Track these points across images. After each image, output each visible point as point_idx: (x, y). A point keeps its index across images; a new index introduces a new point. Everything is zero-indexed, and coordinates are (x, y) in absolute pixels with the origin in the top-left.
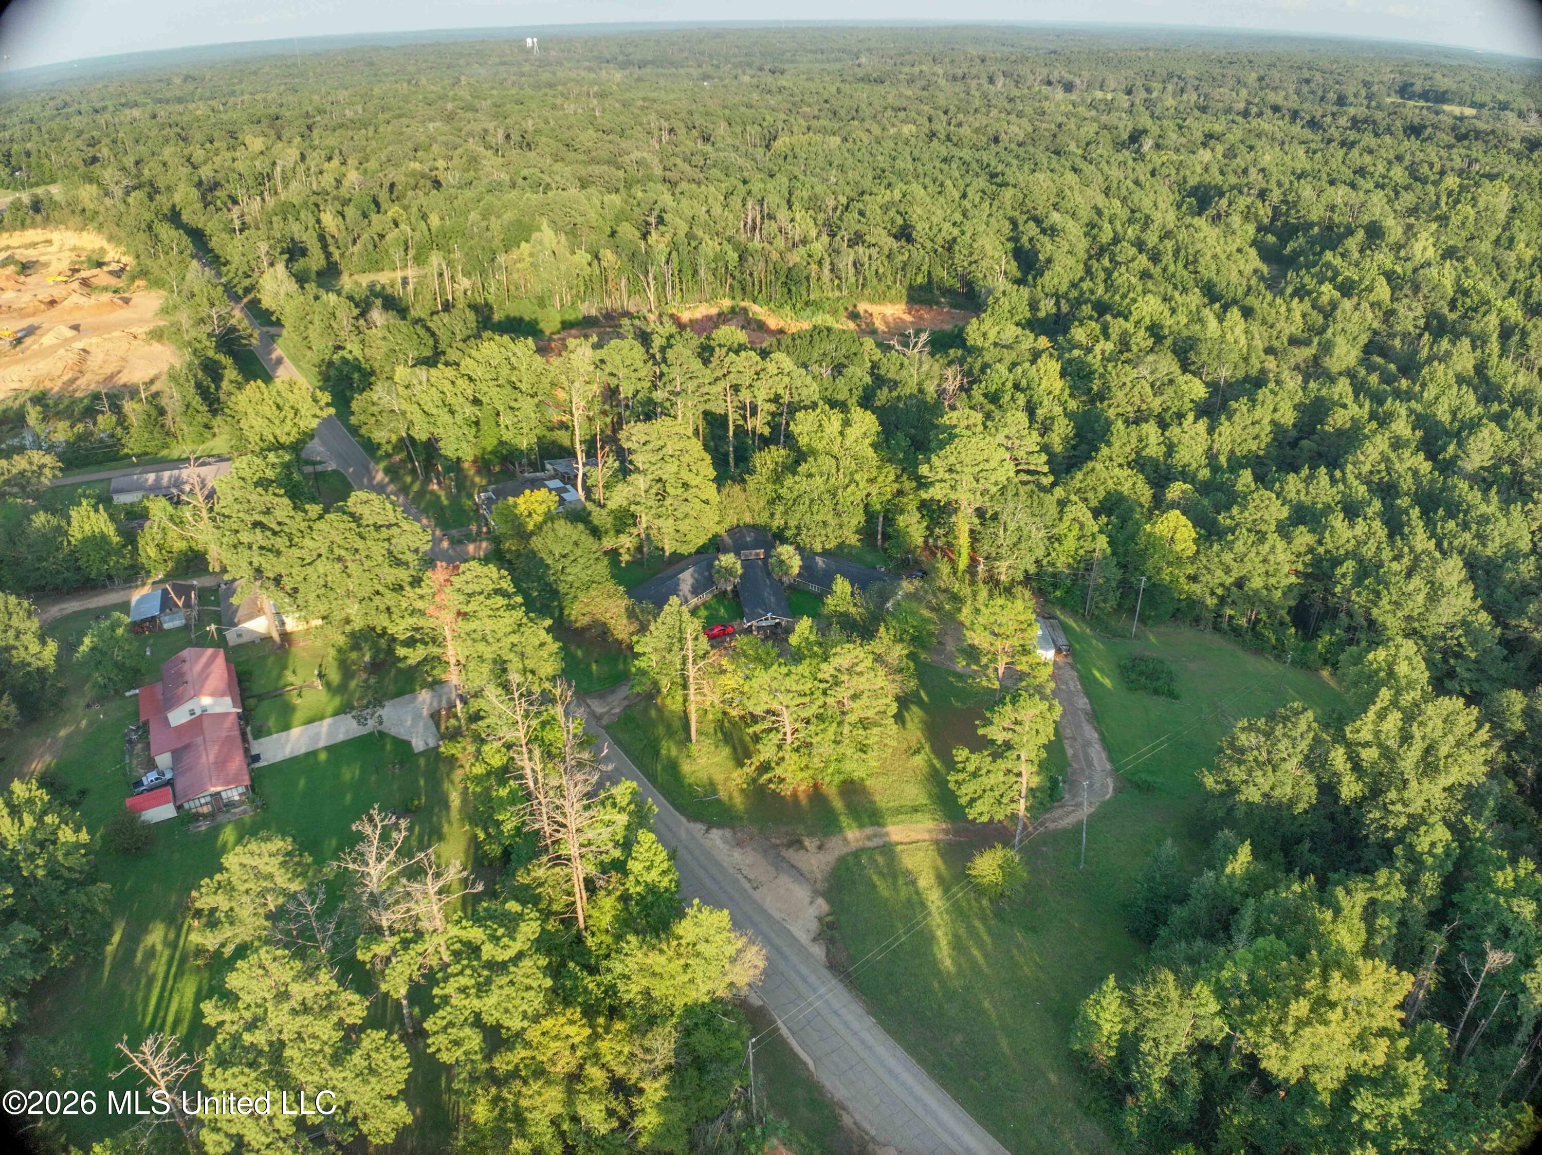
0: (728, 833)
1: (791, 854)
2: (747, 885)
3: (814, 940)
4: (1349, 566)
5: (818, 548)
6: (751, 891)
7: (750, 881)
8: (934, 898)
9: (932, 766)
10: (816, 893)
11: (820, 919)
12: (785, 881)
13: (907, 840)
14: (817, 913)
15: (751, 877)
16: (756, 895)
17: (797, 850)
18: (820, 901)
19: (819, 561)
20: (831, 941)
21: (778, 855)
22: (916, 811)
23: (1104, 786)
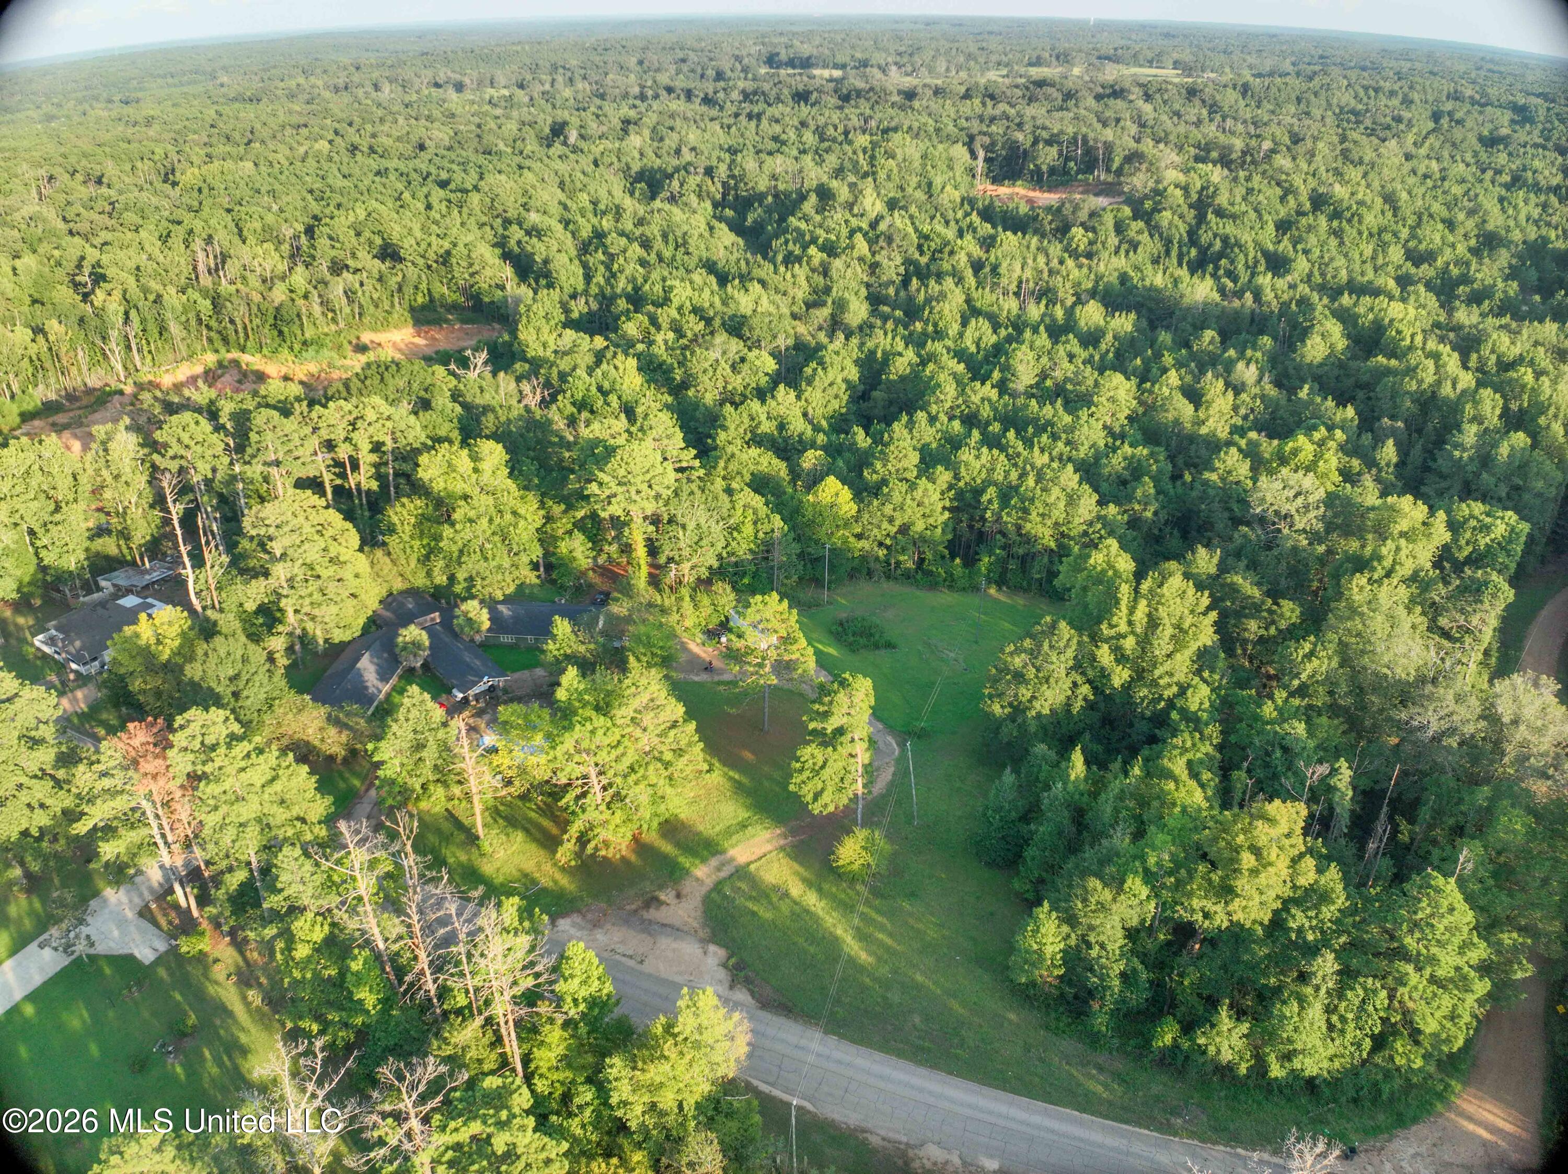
0: (577, 918)
1: (653, 914)
2: (631, 963)
3: (731, 988)
4: (991, 492)
5: (499, 596)
6: (639, 967)
7: (631, 957)
8: (812, 900)
9: (731, 779)
10: (704, 942)
11: (724, 965)
12: (666, 943)
13: (754, 857)
14: (716, 961)
15: (630, 952)
16: (647, 967)
17: (657, 908)
18: (712, 948)
19: (501, 608)
20: (748, 983)
21: (643, 921)
22: (745, 827)
23: (888, 745)
